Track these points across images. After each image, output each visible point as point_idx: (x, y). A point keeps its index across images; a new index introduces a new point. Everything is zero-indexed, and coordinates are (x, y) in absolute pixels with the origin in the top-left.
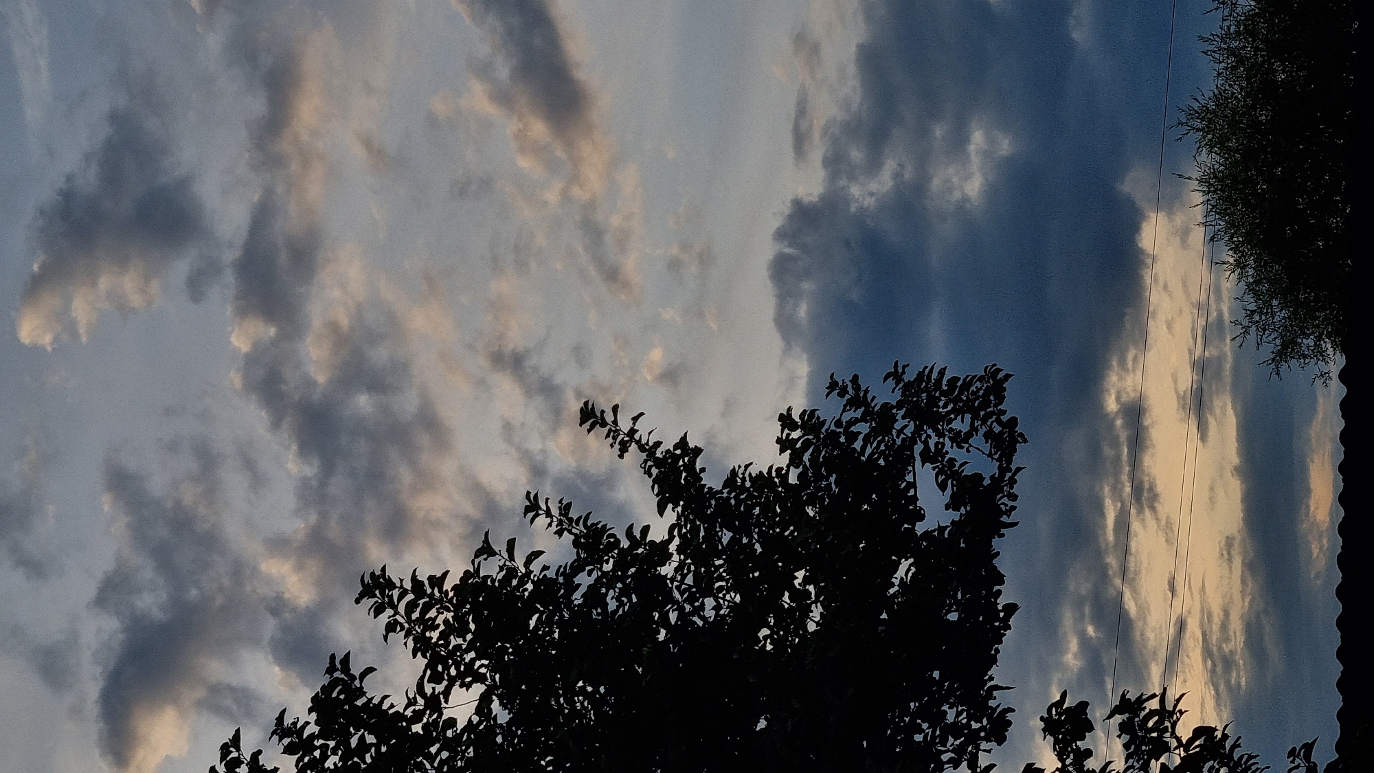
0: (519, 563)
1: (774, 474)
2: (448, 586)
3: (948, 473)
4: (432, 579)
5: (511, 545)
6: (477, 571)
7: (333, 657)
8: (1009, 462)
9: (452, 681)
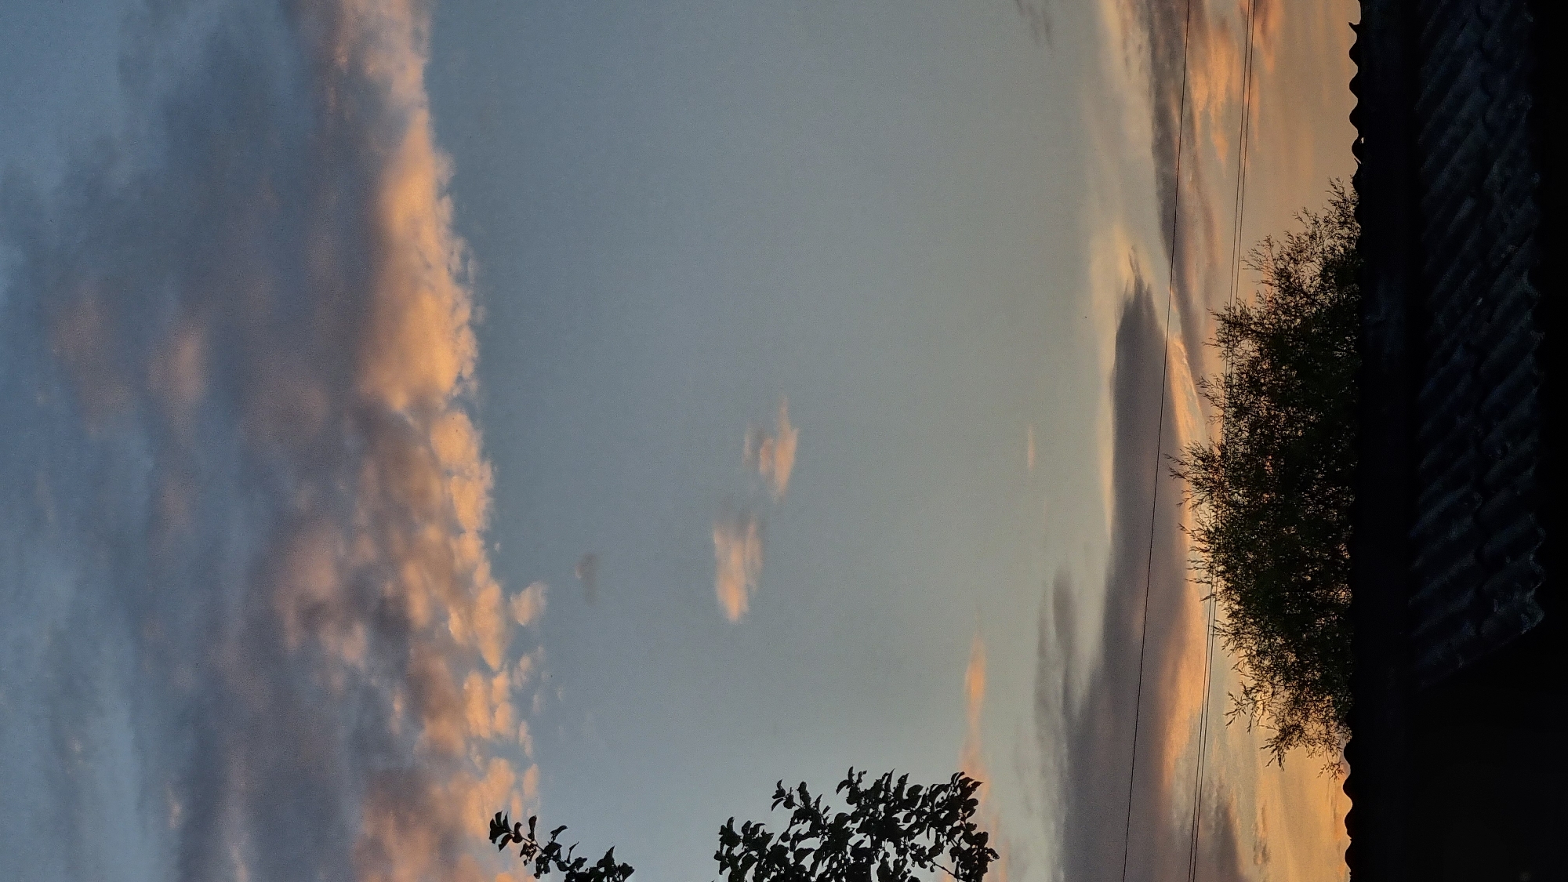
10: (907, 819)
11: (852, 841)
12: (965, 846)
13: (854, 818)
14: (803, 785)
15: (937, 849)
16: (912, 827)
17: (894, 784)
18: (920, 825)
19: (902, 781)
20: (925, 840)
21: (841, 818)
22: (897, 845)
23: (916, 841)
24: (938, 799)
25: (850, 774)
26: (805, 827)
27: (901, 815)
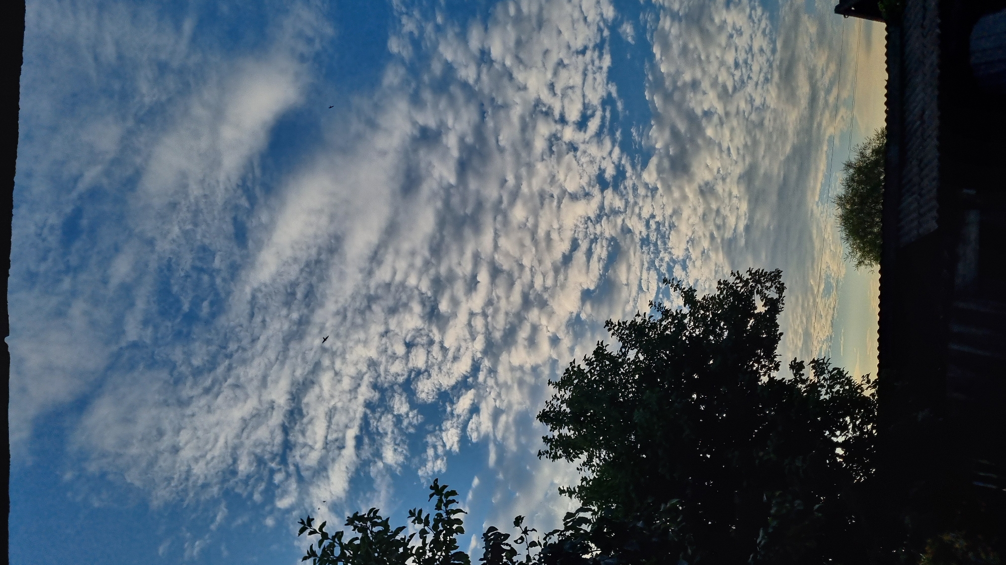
0: (647, 318)
1: (716, 296)
2: (627, 324)
3: (764, 297)
4: (623, 322)
5: (645, 313)
6: (635, 320)
7: (598, 341)
8: (782, 295)
9: (629, 348)
10: (764, 279)
11: (750, 284)
12: (778, 286)
13: (751, 279)
14: (738, 271)
15: (771, 286)
16: (765, 282)
17: (760, 271)
18: (767, 281)
19: (763, 270)
20: (768, 284)
21: (747, 279)
22: (761, 285)
23: (766, 284)
24: (772, 275)
25: (750, 269)
26: (738, 281)
27: (762, 279)
